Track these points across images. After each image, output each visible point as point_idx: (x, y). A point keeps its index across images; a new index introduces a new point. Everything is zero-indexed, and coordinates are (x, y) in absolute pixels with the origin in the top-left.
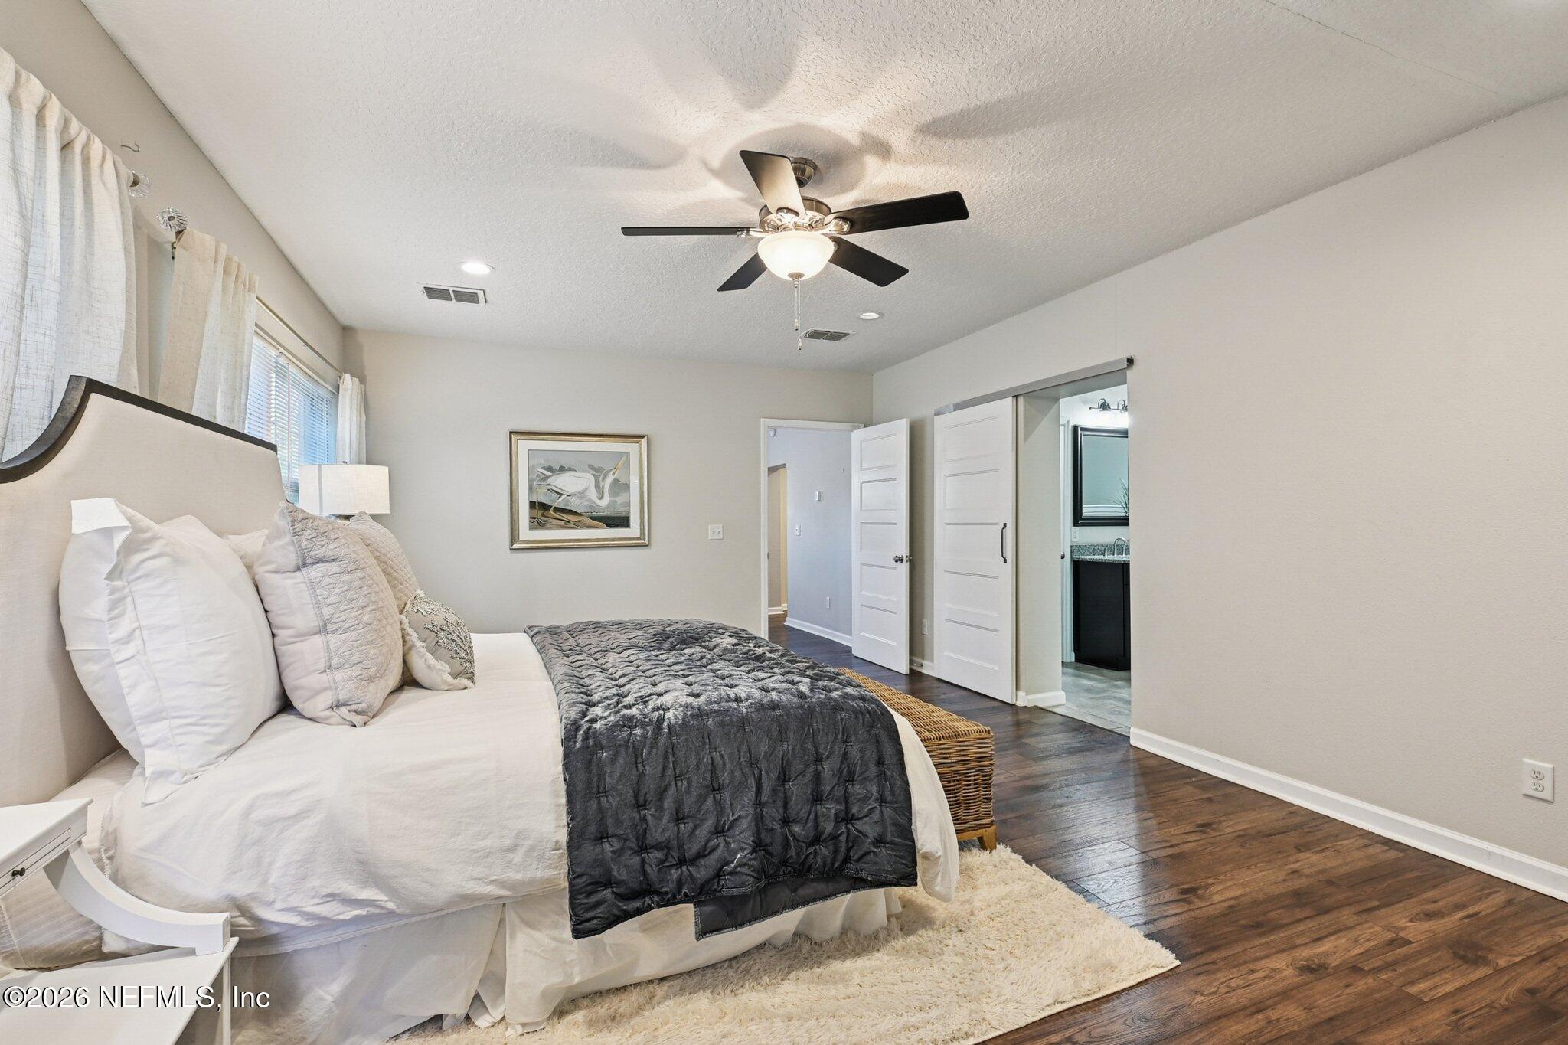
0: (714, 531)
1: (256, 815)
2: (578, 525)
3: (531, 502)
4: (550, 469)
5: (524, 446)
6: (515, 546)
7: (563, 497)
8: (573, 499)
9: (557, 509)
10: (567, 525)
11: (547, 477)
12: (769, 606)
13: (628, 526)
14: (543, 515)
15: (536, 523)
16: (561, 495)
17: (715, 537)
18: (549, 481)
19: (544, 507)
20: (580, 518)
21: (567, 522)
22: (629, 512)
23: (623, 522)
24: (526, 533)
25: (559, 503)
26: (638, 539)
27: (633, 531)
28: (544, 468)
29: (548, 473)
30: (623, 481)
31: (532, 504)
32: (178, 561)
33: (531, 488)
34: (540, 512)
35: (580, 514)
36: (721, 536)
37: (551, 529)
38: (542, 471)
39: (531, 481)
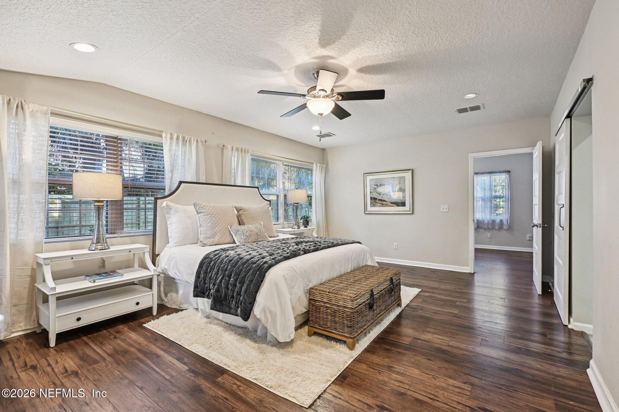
0: (444, 208)
1: (171, 256)
2: (386, 205)
3: (371, 197)
4: (377, 185)
5: (369, 178)
6: (366, 212)
7: (381, 195)
8: (384, 196)
9: (379, 200)
10: (382, 205)
11: (376, 188)
12: (475, 244)
13: (405, 206)
14: (375, 202)
15: (373, 205)
16: (380, 194)
17: (444, 211)
18: (376, 190)
19: (375, 199)
20: (387, 203)
21: (382, 204)
22: (405, 200)
23: (403, 204)
24: (370, 208)
25: (380, 197)
26: (408, 211)
27: (407, 207)
28: (375, 185)
29: (376, 187)
30: (403, 188)
31: (371, 198)
32: (176, 212)
33: (371, 192)
34: (374, 201)
35: (387, 201)
36: (447, 210)
37: (377, 207)
38: (374, 186)
39: (370, 190)
